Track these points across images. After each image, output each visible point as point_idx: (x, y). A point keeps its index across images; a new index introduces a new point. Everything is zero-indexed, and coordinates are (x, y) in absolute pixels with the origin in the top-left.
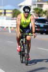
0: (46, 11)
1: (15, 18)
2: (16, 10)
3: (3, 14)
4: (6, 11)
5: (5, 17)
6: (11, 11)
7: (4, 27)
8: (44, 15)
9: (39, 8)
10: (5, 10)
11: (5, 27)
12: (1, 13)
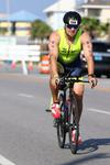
0: (108, 25)
1: (36, 41)
2: (38, 21)
3: (10, 32)
4: (17, 25)
5: (14, 39)
6: (28, 25)
7: (11, 62)
8: (103, 33)
9: (91, 18)
10: (14, 23)
11: (15, 60)
12: (5, 30)
